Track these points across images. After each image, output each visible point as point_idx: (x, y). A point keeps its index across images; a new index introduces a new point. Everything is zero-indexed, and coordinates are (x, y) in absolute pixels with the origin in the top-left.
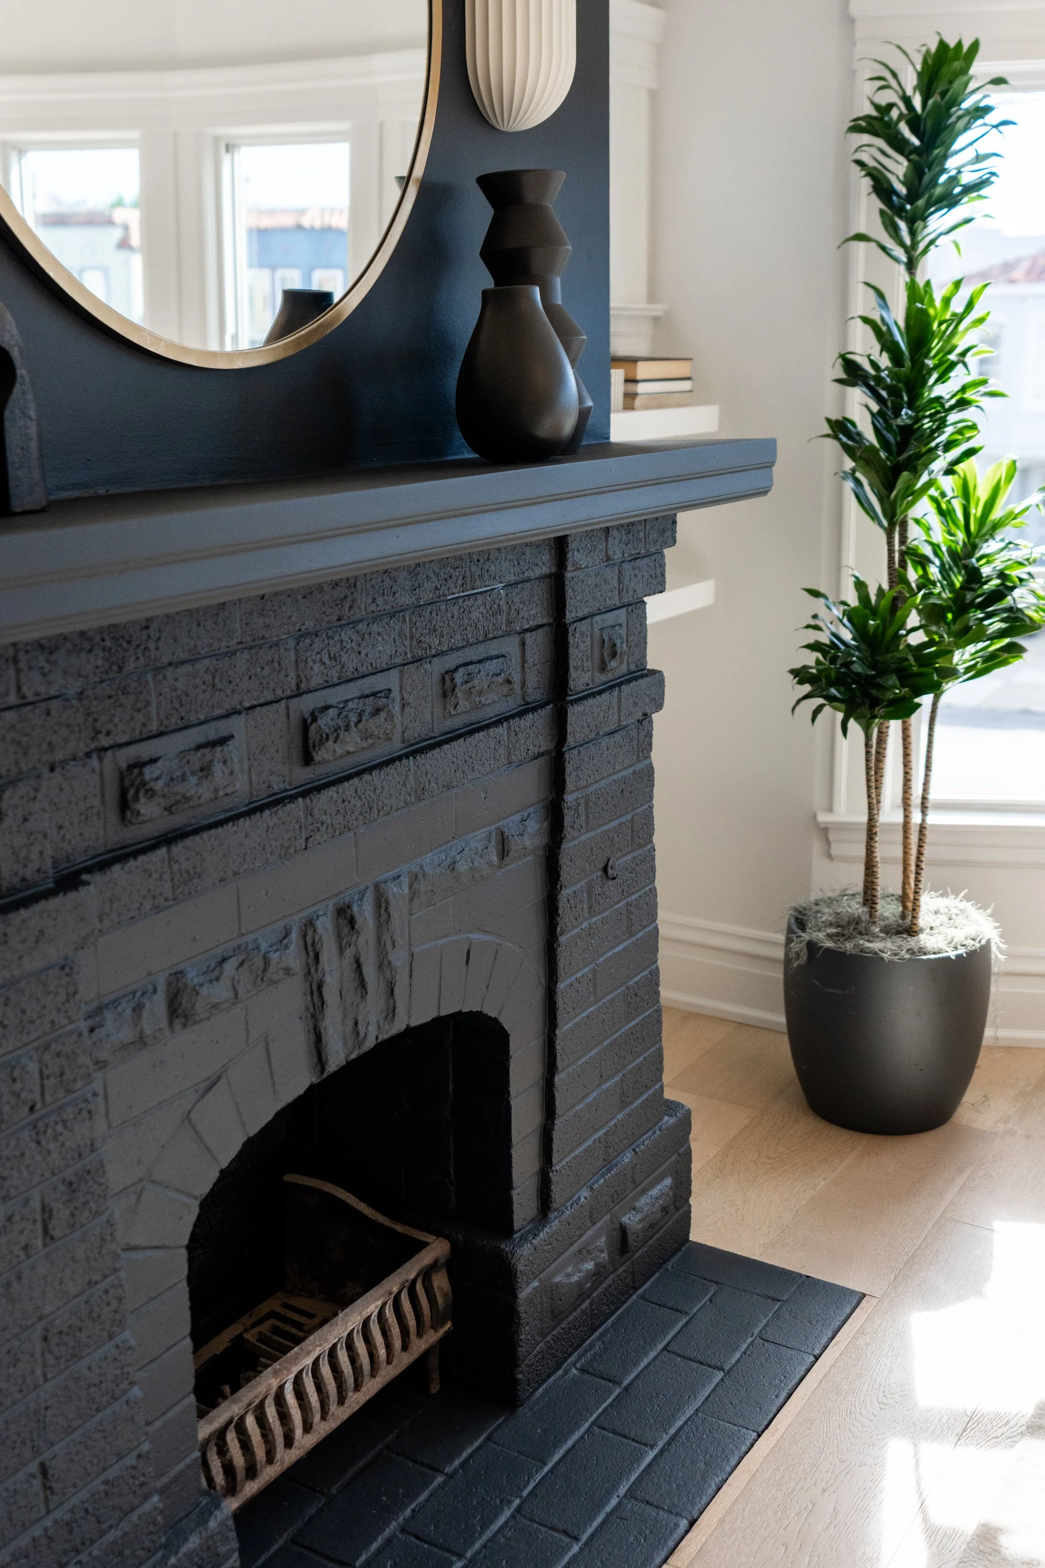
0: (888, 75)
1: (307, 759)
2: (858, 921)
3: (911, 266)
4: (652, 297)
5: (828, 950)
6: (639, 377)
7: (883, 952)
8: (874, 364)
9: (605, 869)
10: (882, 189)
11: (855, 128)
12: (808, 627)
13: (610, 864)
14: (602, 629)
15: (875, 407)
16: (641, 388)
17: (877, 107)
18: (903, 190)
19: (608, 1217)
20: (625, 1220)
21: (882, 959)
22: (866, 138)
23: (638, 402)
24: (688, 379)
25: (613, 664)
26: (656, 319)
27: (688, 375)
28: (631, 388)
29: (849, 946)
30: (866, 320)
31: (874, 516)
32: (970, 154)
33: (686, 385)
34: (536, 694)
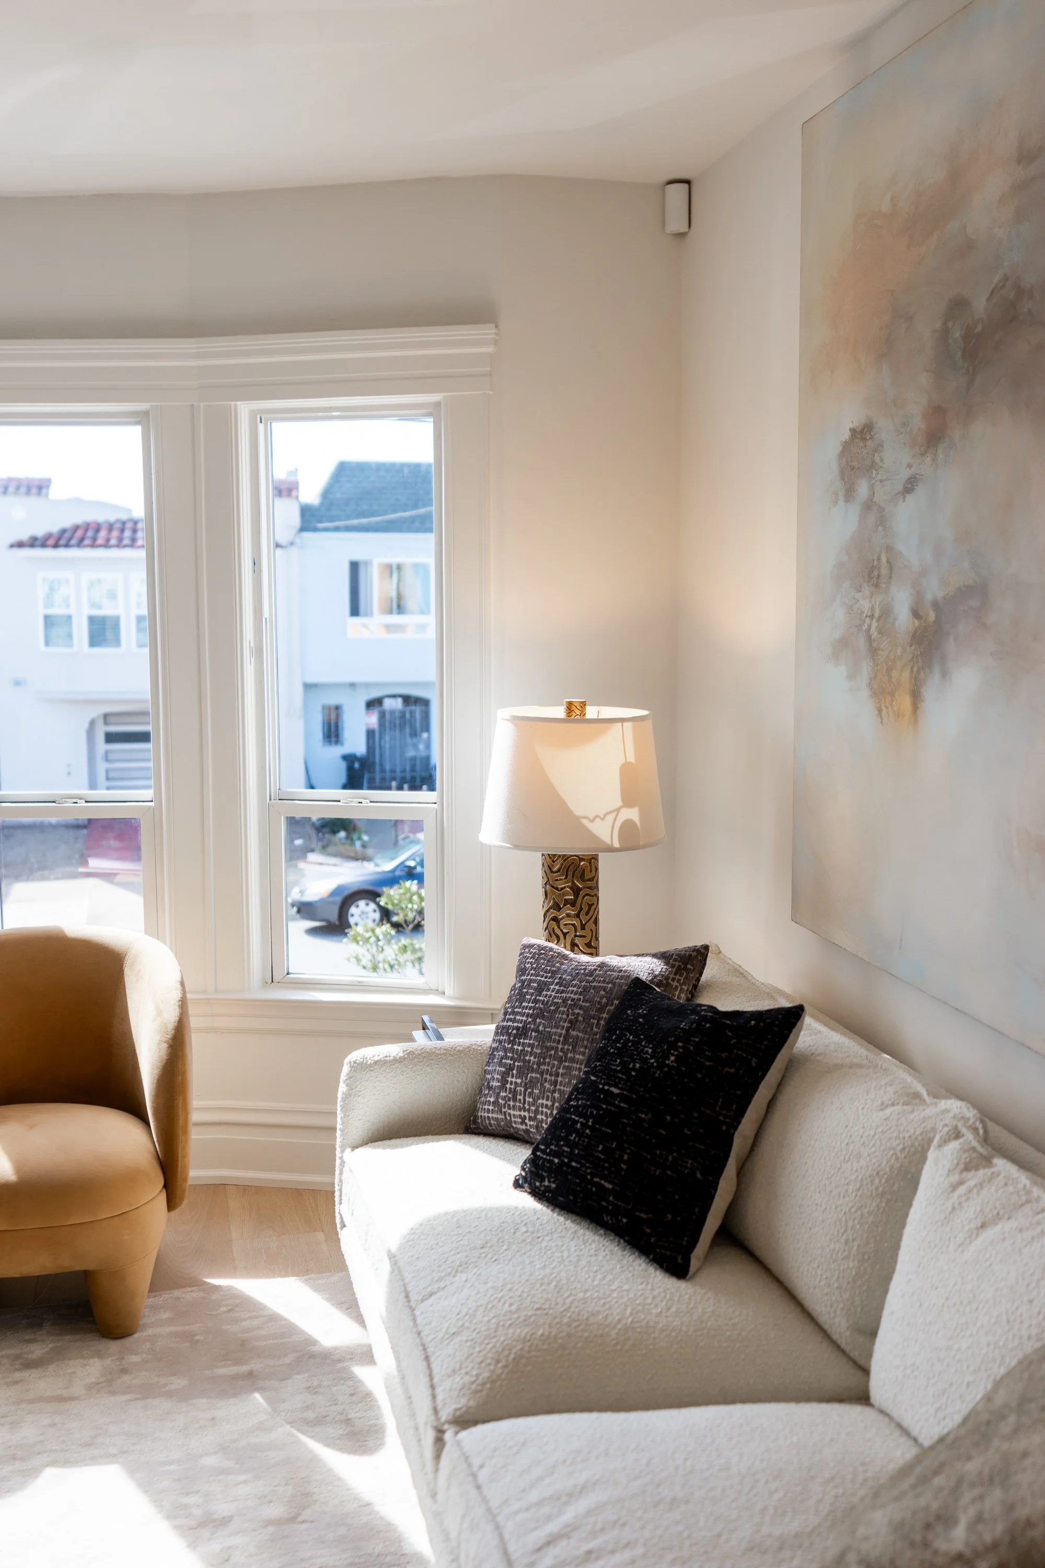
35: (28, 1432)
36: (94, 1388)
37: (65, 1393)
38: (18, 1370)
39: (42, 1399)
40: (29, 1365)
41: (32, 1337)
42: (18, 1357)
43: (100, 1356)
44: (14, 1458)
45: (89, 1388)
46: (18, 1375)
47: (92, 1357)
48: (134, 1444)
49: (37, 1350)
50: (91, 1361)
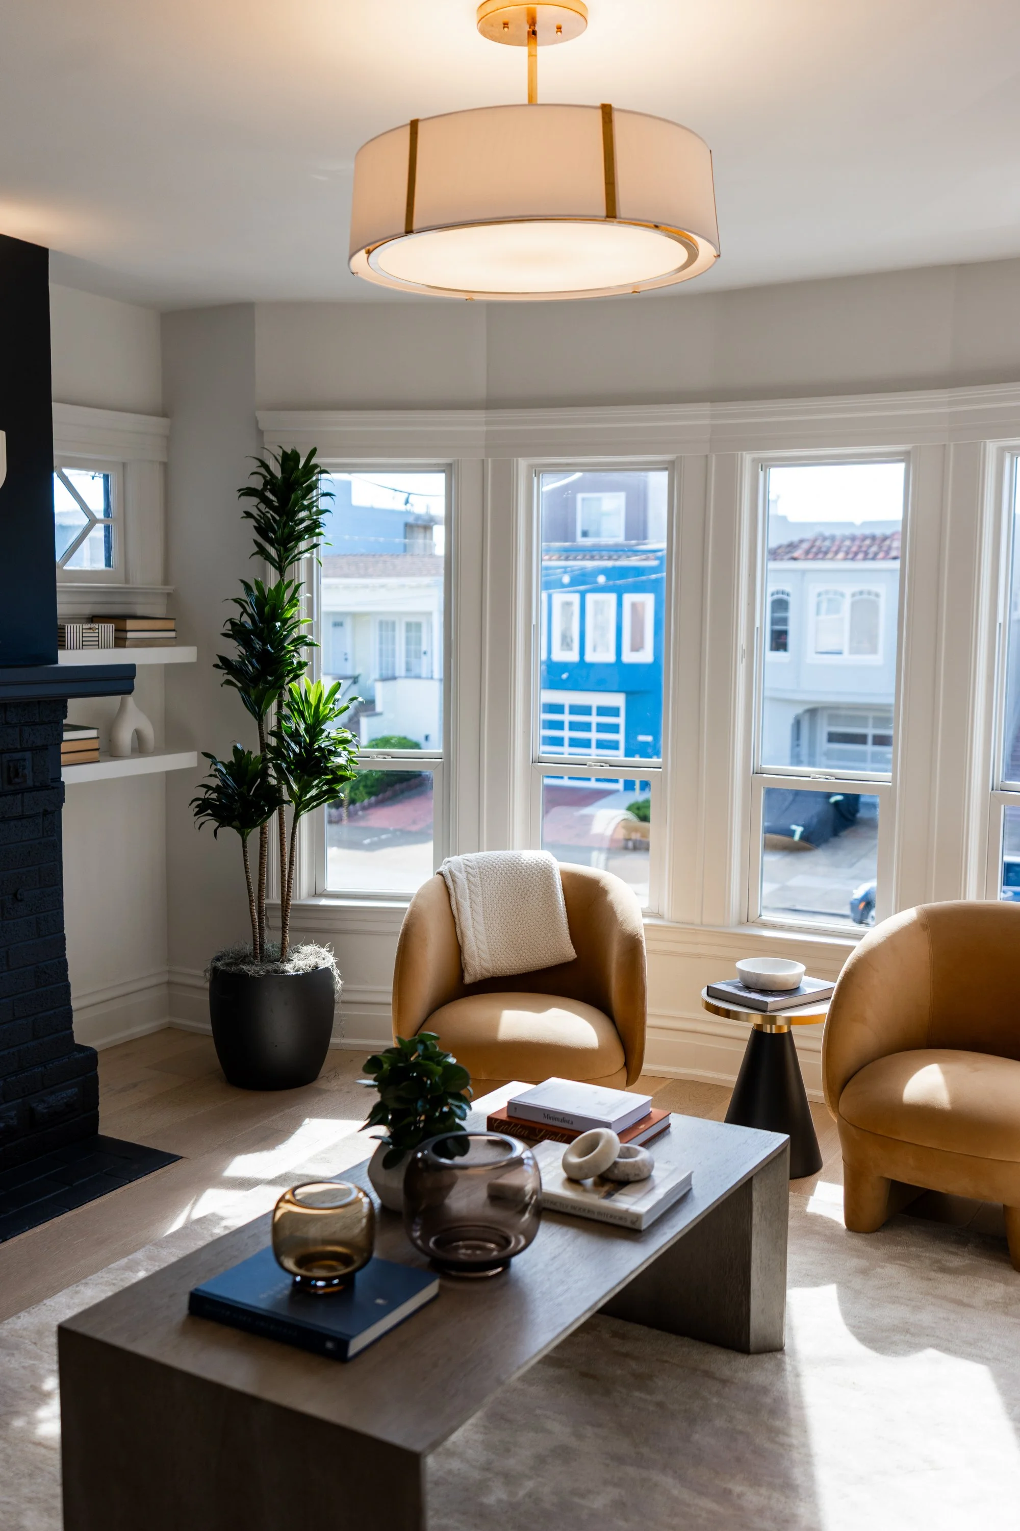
2: (246, 956)
3: (282, 570)
4: (166, 581)
5: (222, 970)
6: (128, 628)
7: (249, 971)
9: (15, 895)
12: (211, 776)
13: (19, 892)
14: (9, 761)
16: (130, 635)
19: (20, 1100)
20: (34, 1105)
21: (248, 974)
23: (128, 643)
24: (174, 630)
25: (17, 780)
26: (169, 594)
27: (173, 628)
28: (121, 635)
33: (173, 634)
35: (926, 1317)
36: (991, 1305)
37: (965, 1300)
38: (934, 1271)
39: (945, 1298)
40: (944, 1270)
41: (954, 1250)
42: (938, 1261)
43: (1006, 1283)
44: (908, 1331)
45: (988, 1303)
46: (932, 1274)
47: (1000, 1282)
48: (1008, 1357)
49: (955, 1262)
50: (997, 1284)
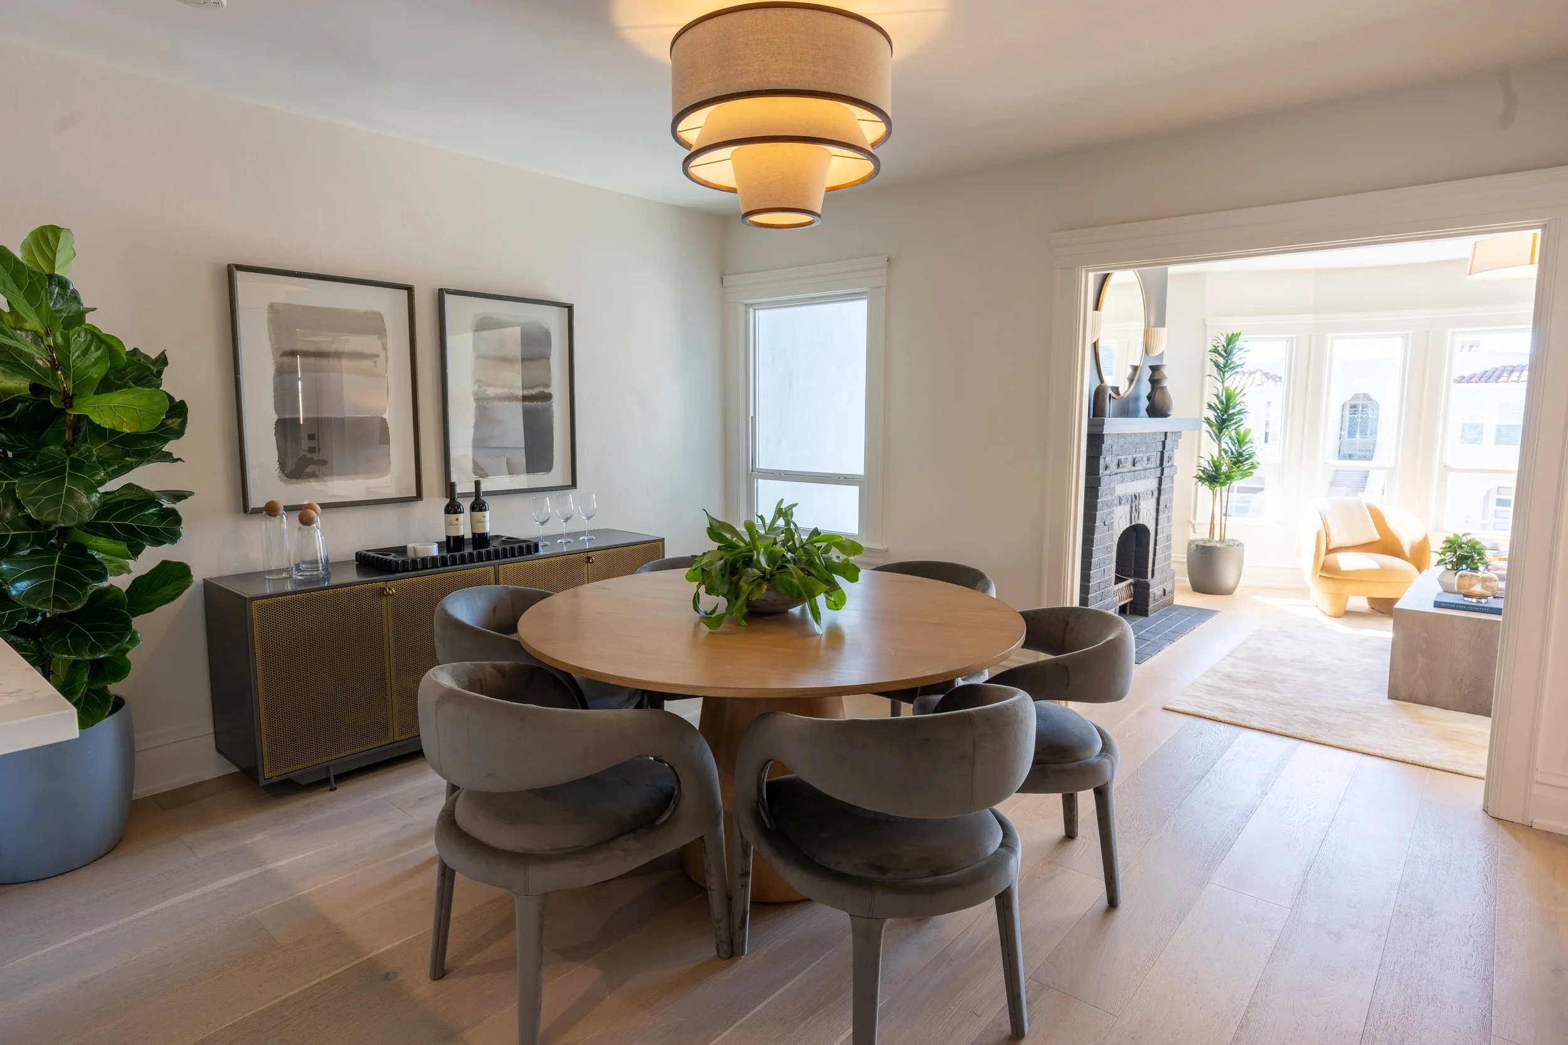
0: (1218, 339)
1: (1134, 465)
3: (1223, 382)
8: (1215, 404)
10: (1217, 365)
11: (1210, 351)
12: (1201, 466)
15: (1216, 414)
17: (1214, 346)
18: (1222, 366)
19: (1162, 587)
22: (1213, 353)
29: (1208, 545)
30: (1215, 395)
31: (1214, 440)
32: (1239, 357)
34: (1158, 465)
